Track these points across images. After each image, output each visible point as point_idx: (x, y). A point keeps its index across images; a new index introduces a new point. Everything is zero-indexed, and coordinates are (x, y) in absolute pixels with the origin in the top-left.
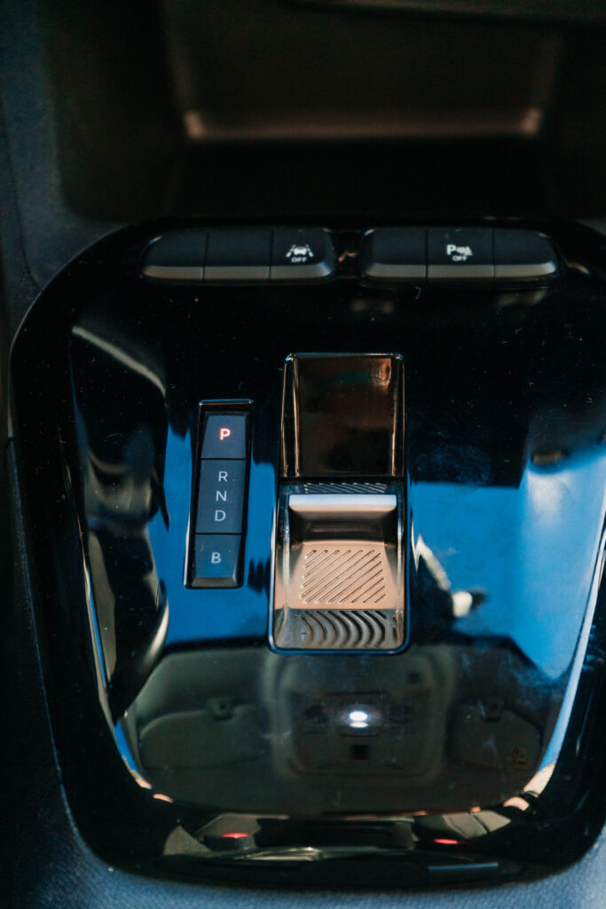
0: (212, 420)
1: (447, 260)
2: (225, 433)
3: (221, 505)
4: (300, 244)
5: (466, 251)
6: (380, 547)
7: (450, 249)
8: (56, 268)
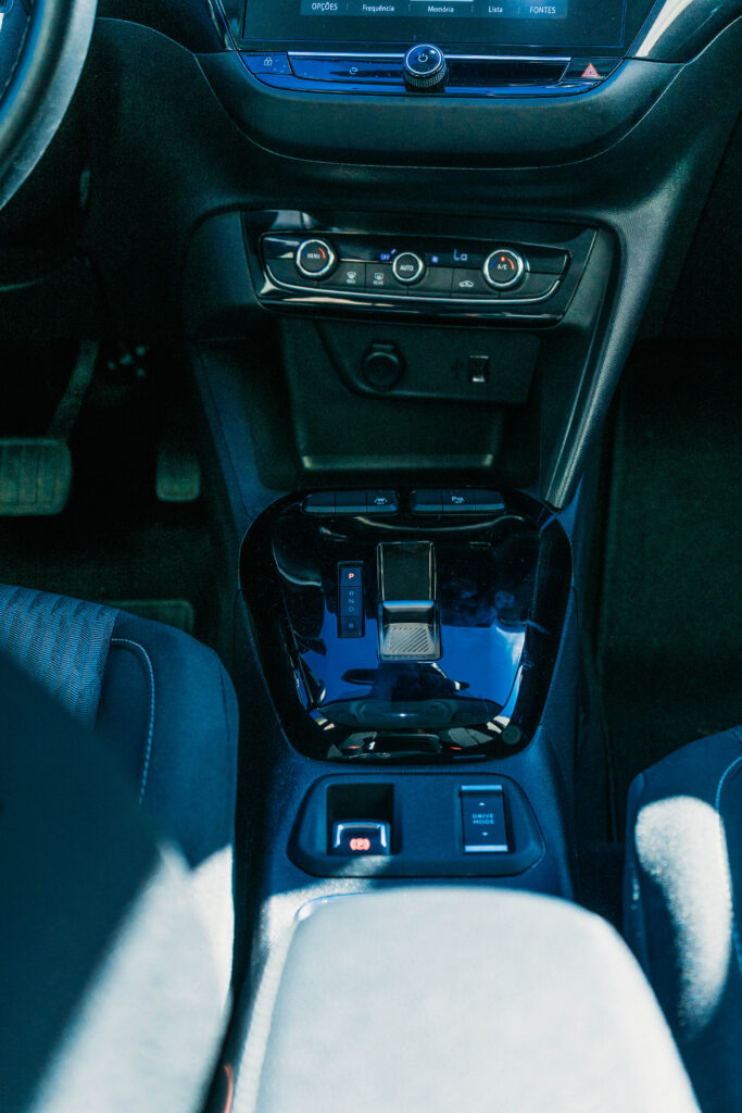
0: (344, 570)
1: (453, 503)
2: (351, 575)
3: (352, 597)
4: (381, 497)
5: (462, 499)
6: (425, 626)
7: (453, 498)
8: (260, 510)
